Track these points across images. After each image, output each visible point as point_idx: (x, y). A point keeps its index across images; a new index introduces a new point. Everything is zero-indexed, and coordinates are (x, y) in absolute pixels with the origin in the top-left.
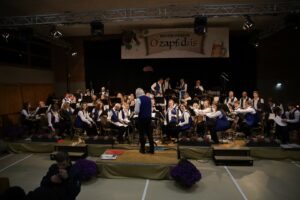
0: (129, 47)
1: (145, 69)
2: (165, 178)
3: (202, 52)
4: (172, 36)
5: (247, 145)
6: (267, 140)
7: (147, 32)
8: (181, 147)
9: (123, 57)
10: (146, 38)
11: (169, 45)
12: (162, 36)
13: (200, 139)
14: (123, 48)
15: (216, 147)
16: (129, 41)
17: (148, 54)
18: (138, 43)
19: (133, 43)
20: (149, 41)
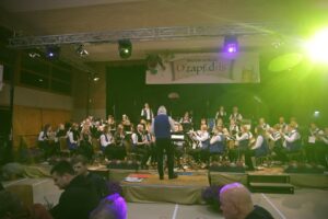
0: (154, 72)
1: (171, 96)
2: (197, 203)
3: (231, 77)
4: (199, 60)
5: (286, 171)
6: (309, 166)
7: (173, 57)
8: (212, 173)
9: (148, 82)
10: (172, 64)
11: (196, 70)
12: (189, 60)
13: (233, 164)
14: (148, 73)
15: (251, 173)
16: (154, 66)
17: (174, 79)
18: (164, 68)
19: (158, 68)
20: (175, 66)
